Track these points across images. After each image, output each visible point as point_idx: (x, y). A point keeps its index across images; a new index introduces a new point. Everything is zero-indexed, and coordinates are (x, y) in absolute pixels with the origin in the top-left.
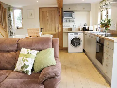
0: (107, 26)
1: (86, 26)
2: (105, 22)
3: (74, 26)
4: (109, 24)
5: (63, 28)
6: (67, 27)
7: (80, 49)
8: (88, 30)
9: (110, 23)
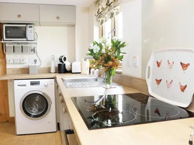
0: (110, 63)
1: (65, 62)
2: (103, 51)
3: (35, 61)
4: (116, 57)
5: (8, 66)
6: (17, 63)
7: (48, 122)
8: (70, 72)
9: (119, 52)
